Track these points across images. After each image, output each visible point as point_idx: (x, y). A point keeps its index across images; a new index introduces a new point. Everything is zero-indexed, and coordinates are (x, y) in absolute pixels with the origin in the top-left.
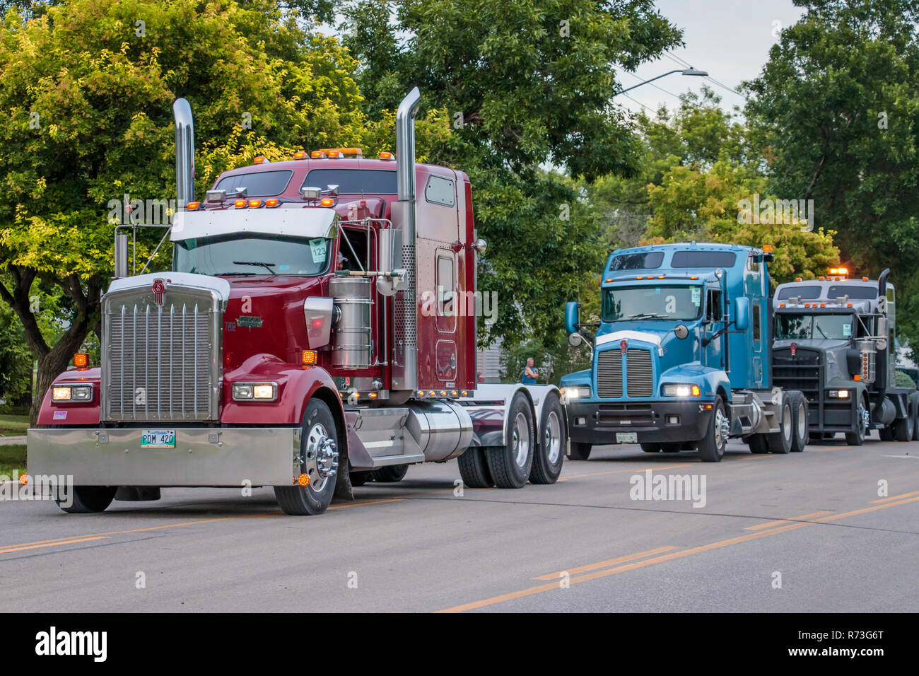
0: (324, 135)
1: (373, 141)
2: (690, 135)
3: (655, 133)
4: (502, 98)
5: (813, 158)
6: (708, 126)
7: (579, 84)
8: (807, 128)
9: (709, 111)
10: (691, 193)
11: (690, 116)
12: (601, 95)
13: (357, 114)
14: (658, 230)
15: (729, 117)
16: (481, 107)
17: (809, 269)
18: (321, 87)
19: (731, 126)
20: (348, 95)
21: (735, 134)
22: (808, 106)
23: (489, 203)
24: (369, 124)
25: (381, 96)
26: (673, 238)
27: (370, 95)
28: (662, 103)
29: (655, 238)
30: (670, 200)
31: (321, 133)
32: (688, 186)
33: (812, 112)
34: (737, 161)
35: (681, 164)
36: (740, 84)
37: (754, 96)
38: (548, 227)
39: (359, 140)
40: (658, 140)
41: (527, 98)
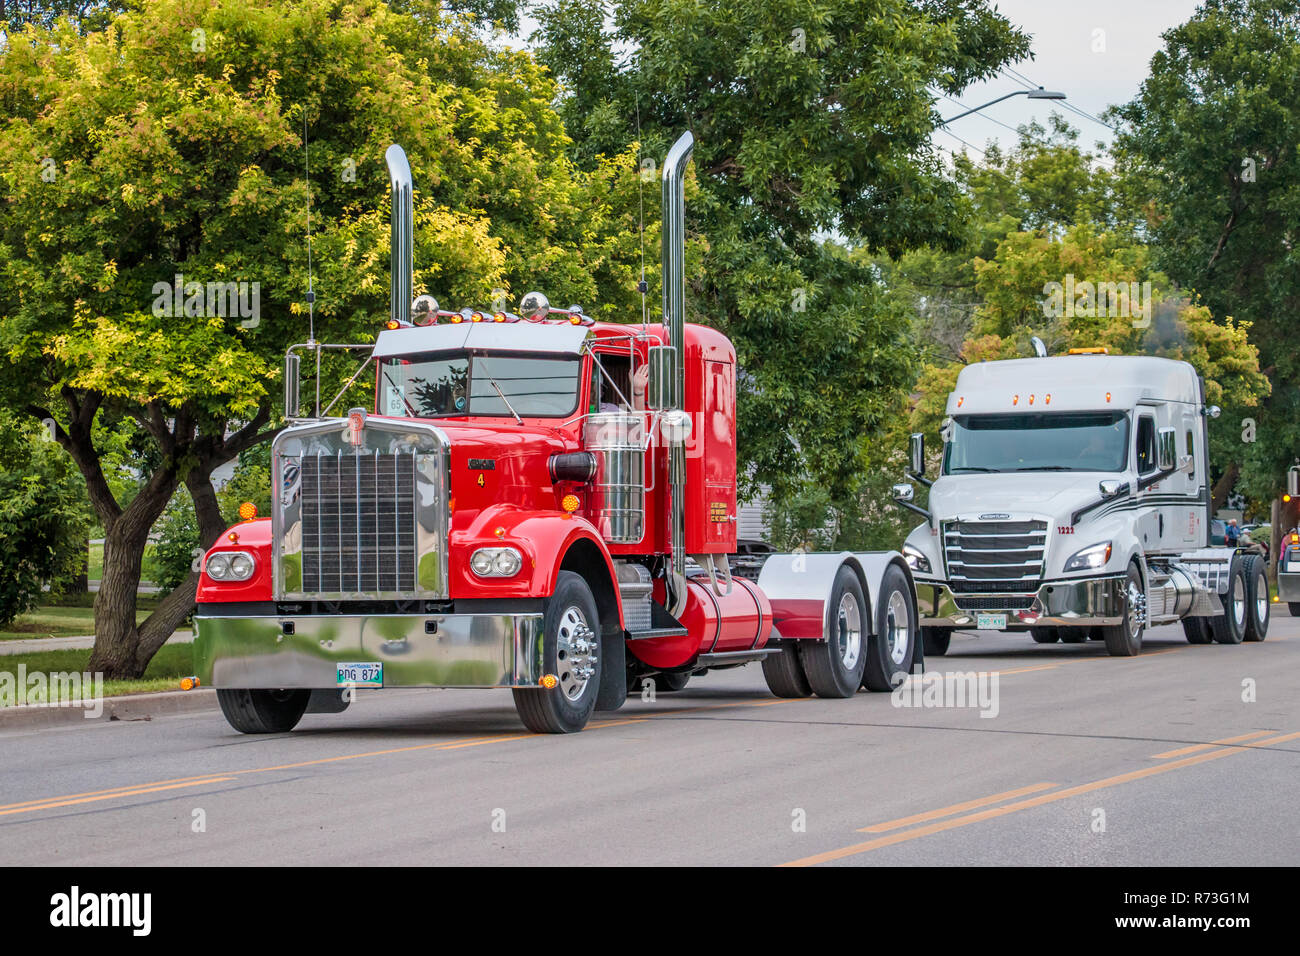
0: (516, 192)
1: (586, 200)
2: (1032, 185)
3: (982, 184)
4: (770, 136)
5: (1218, 217)
6: (1059, 171)
7: (882, 115)
8: (1208, 173)
9: (1060, 151)
10: (1039, 269)
11: (1032, 157)
12: (917, 130)
13: (562, 162)
14: (990, 326)
15: (1089, 158)
16: (739, 150)
17: (1214, 379)
18: (510, 124)
19: (1093, 171)
20: (549, 135)
21: (1100, 184)
22: (1208, 141)
23: (752, 290)
24: (577, 174)
25: (593, 136)
26: (1013, 336)
27: (579, 135)
28: (993, 140)
29: (986, 337)
30: (1007, 282)
31: (512, 190)
32: (1034, 261)
33: (1214, 149)
34: (1103, 223)
35: (1020, 228)
36: (1106, 109)
37: (1126, 127)
38: (837, 323)
39: (566, 200)
40: (987, 193)
41: (807, 136)
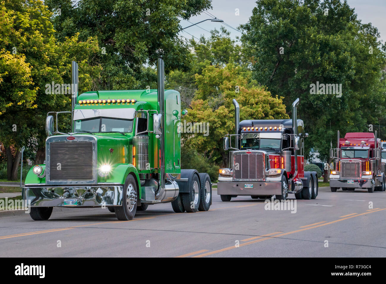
0: (35, 48)
1: (60, 51)
2: (215, 50)
3: (199, 49)
4: (125, 31)
5: (273, 62)
6: (224, 46)
7: (162, 26)
8: (270, 47)
9: (224, 39)
10: (216, 78)
11: (215, 41)
12: (174, 31)
13: (53, 39)
14: (200, 96)
15: (234, 42)
16: (114, 36)
17: (271, 115)
18: (34, 25)
19: (235, 46)
20: (48, 29)
21: (237, 50)
22: (270, 37)
23: (118, 83)
24: (58, 43)
25: (64, 29)
26: (207, 100)
27: (59, 29)
28: (202, 35)
29: (198, 100)
30: (206, 82)
31: (34, 47)
32: (214, 75)
33: (273, 40)
34: (238, 63)
35: (211, 64)
36: (239, 26)
37: (245, 32)
39: (53, 51)
40: (201, 52)
41: (137, 32)
